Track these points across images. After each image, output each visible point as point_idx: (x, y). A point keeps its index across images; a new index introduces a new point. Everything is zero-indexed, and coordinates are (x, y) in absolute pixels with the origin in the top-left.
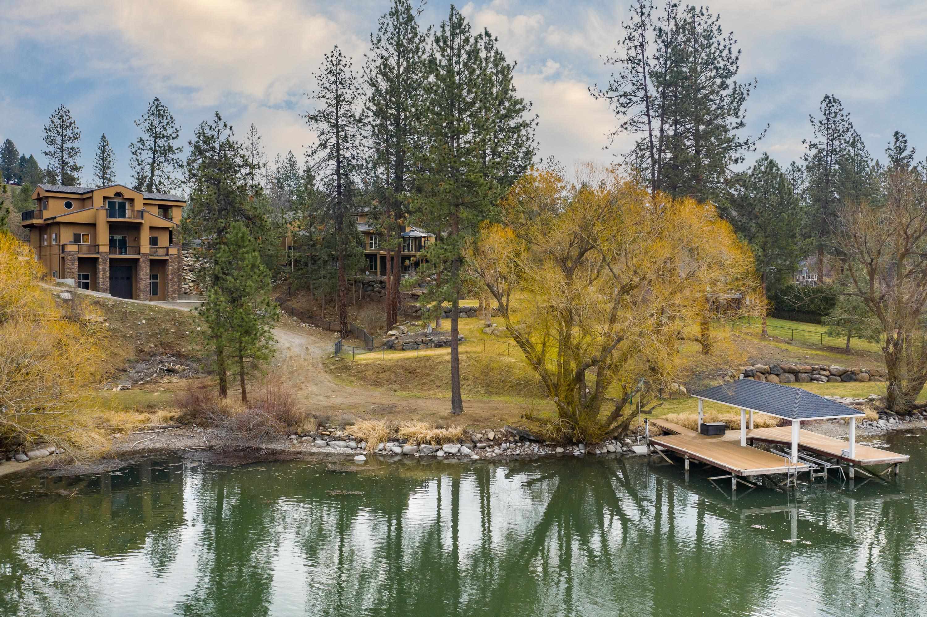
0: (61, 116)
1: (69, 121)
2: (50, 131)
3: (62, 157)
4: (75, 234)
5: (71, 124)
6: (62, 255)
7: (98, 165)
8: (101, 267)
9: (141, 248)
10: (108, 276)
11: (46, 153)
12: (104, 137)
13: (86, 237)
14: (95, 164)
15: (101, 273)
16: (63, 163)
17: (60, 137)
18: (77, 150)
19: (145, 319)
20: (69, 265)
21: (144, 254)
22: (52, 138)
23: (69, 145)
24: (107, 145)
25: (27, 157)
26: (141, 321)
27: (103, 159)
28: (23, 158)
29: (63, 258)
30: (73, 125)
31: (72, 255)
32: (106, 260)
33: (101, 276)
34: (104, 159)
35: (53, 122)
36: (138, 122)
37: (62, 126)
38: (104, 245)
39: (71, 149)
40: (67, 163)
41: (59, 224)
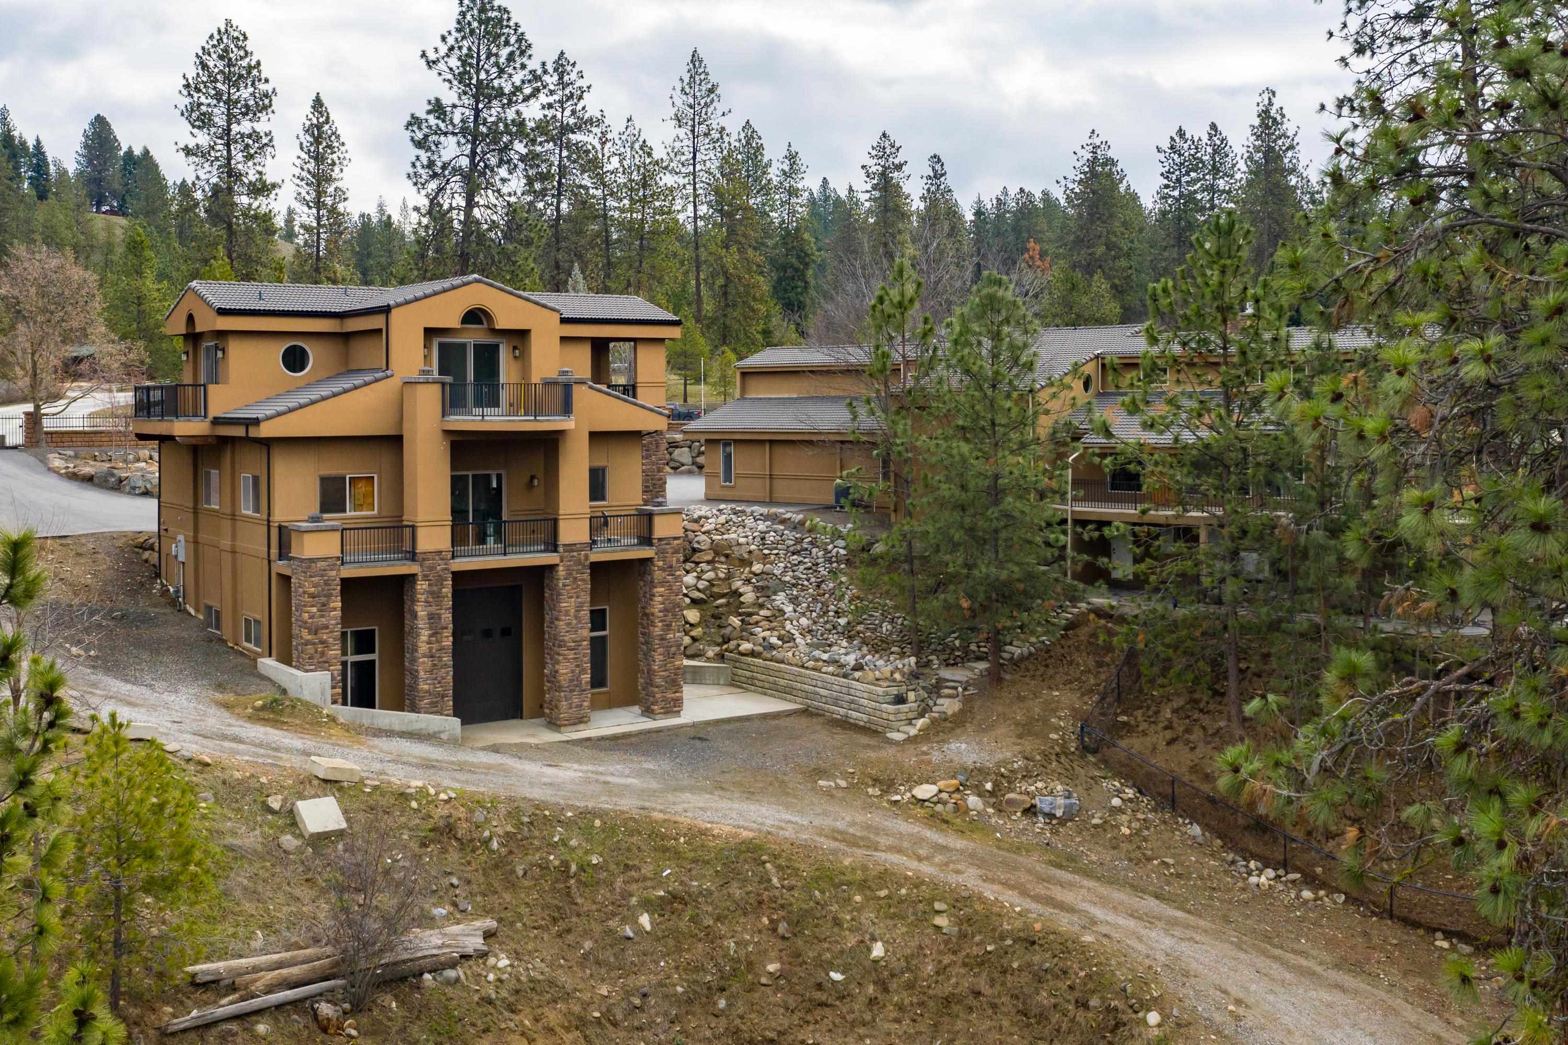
0: (226, 50)
1: (244, 63)
2: (198, 90)
3: (229, 158)
4: (324, 480)
5: (250, 68)
6: (281, 566)
7: (304, 174)
8: (421, 611)
9: (563, 526)
10: (448, 642)
11: (188, 151)
12: (318, 104)
13: (362, 488)
14: (297, 171)
15: (424, 635)
16: (232, 174)
17: (222, 107)
18: (265, 140)
19: (647, 905)
20: (308, 613)
21: (570, 547)
22: (204, 108)
23: (245, 126)
24: (327, 121)
25: (137, 152)
26: (635, 922)
27: (316, 159)
28: (130, 152)
29: (285, 580)
30: (255, 72)
31: (322, 573)
32: (441, 580)
33: (423, 648)
34: (318, 158)
35: (204, 66)
36: (432, 56)
37: (227, 79)
38: (433, 524)
39: (250, 136)
40: (238, 176)
41: (268, 444)
